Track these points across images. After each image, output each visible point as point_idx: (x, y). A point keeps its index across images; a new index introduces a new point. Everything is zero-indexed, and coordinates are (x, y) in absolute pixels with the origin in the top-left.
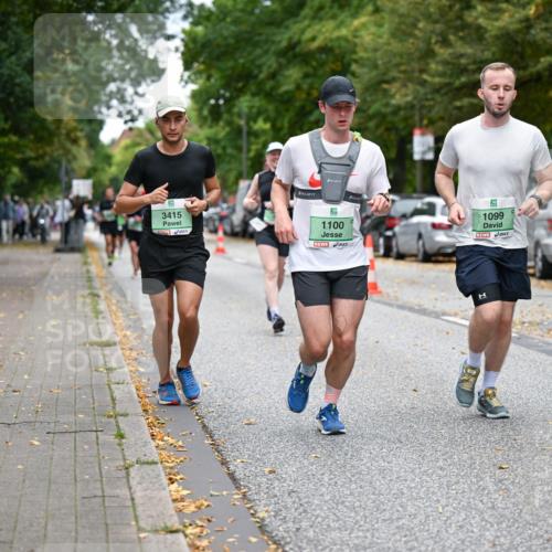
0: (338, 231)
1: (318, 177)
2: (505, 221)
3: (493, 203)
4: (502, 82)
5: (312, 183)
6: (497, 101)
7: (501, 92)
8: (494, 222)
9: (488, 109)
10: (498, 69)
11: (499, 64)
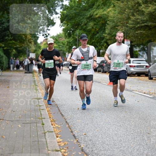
0: (88, 67)
1: (83, 56)
2: (121, 65)
3: (118, 61)
4: (121, 36)
5: (82, 58)
6: (120, 40)
7: (121, 38)
8: (118, 65)
9: (118, 41)
10: (120, 33)
11: (120, 32)
